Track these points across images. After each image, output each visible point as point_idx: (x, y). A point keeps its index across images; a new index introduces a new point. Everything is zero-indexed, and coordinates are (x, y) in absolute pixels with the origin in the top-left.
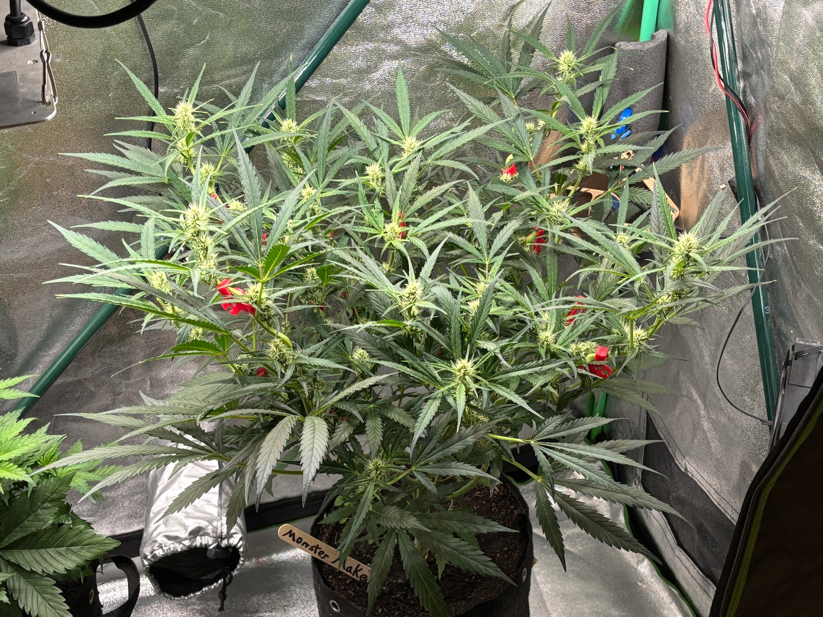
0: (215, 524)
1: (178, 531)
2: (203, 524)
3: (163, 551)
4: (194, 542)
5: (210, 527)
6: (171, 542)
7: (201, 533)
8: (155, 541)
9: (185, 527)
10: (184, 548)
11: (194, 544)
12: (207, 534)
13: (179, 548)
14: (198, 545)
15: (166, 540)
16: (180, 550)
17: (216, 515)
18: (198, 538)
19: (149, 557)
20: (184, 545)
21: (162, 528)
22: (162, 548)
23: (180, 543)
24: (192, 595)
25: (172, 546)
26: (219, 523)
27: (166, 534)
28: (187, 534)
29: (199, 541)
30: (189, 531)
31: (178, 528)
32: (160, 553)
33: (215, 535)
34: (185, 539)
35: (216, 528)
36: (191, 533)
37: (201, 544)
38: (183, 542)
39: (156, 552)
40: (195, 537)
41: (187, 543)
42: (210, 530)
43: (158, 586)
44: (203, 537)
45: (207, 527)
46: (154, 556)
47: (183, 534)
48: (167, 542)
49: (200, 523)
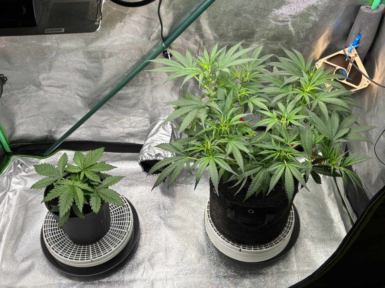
1: (152, 153)
3: (146, 158)
4: (156, 158)
5: (164, 154)
6: (149, 156)
8: (144, 155)
9: (155, 152)
10: (153, 159)
12: (161, 156)
14: (158, 159)
15: (147, 154)
16: (151, 160)
18: (159, 157)
19: (140, 159)
21: (147, 150)
22: (145, 157)
23: (152, 157)
24: (155, 175)
25: (149, 158)
26: (167, 153)
27: (148, 153)
31: (153, 152)
32: (144, 159)
33: (164, 157)
34: (154, 156)
35: (166, 155)
36: (156, 155)
39: (143, 158)
40: (158, 156)
41: (154, 158)
42: (163, 155)
43: (143, 169)
44: (160, 157)
46: (142, 159)
47: (153, 154)
48: (148, 156)
49: (160, 152)
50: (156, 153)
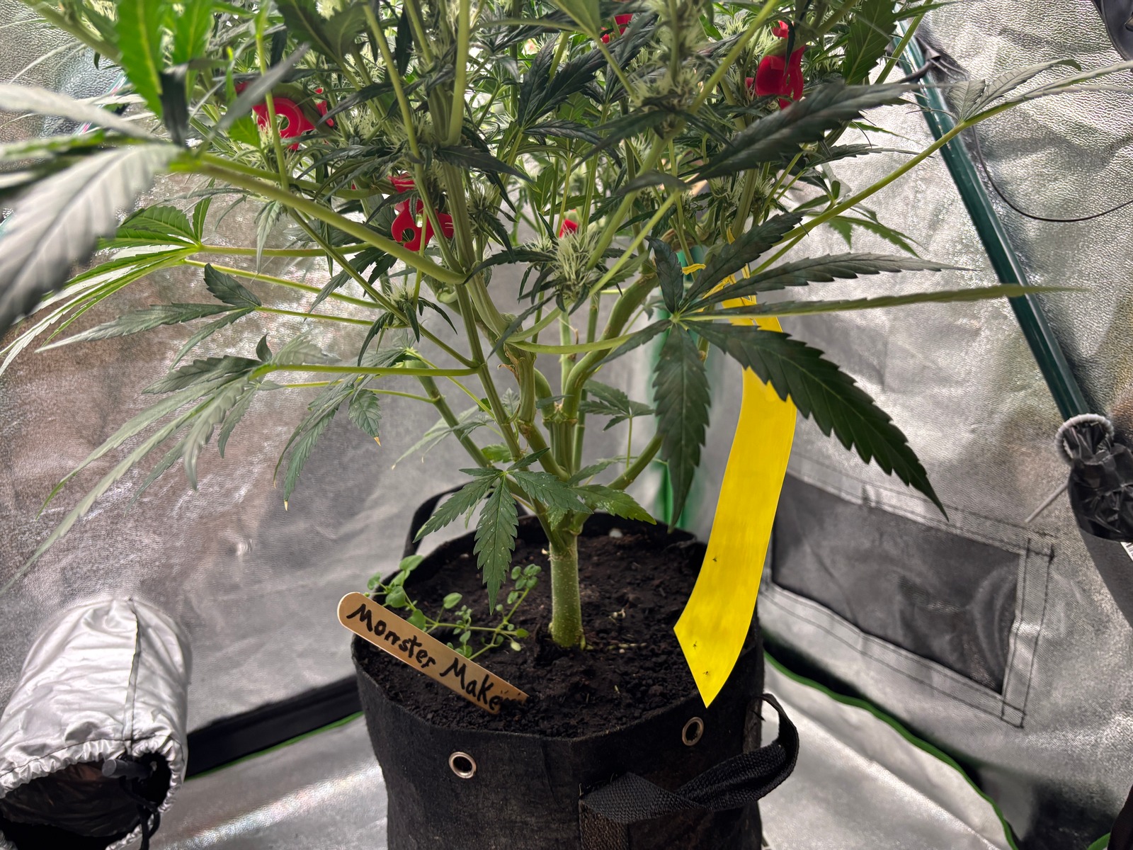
0: (120, 717)
1: (46, 735)
2: (96, 717)
3: (16, 775)
4: (76, 752)
5: (111, 721)
6: (33, 757)
7: (91, 736)
9: (61, 726)
10: (57, 765)
11: (77, 758)
12: (102, 736)
13: (45, 766)
14: (86, 757)
16: (47, 770)
17: (123, 701)
18: (87, 744)
20: (57, 759)
22: (13, 770)
23: (48, 756)
25: (33, 766)
26: (129, 714)
27: (25, 744)
28: (63, 738)
29: (88, 750)
30: (66, 733)
31: (46, 728)
33: (118, 735)
34: (60, 748)
35: (123, 723)
36: (71, 736)
37: (91, 755)
38: (56, 754)
40: (82, 742)
41: (63, 755)
42: (109, 725)
44: (96, 743)
45: (102, 721)
47: (54, 739)
48: (24, 758)
49: (89, 717)
50: (69, 729)
